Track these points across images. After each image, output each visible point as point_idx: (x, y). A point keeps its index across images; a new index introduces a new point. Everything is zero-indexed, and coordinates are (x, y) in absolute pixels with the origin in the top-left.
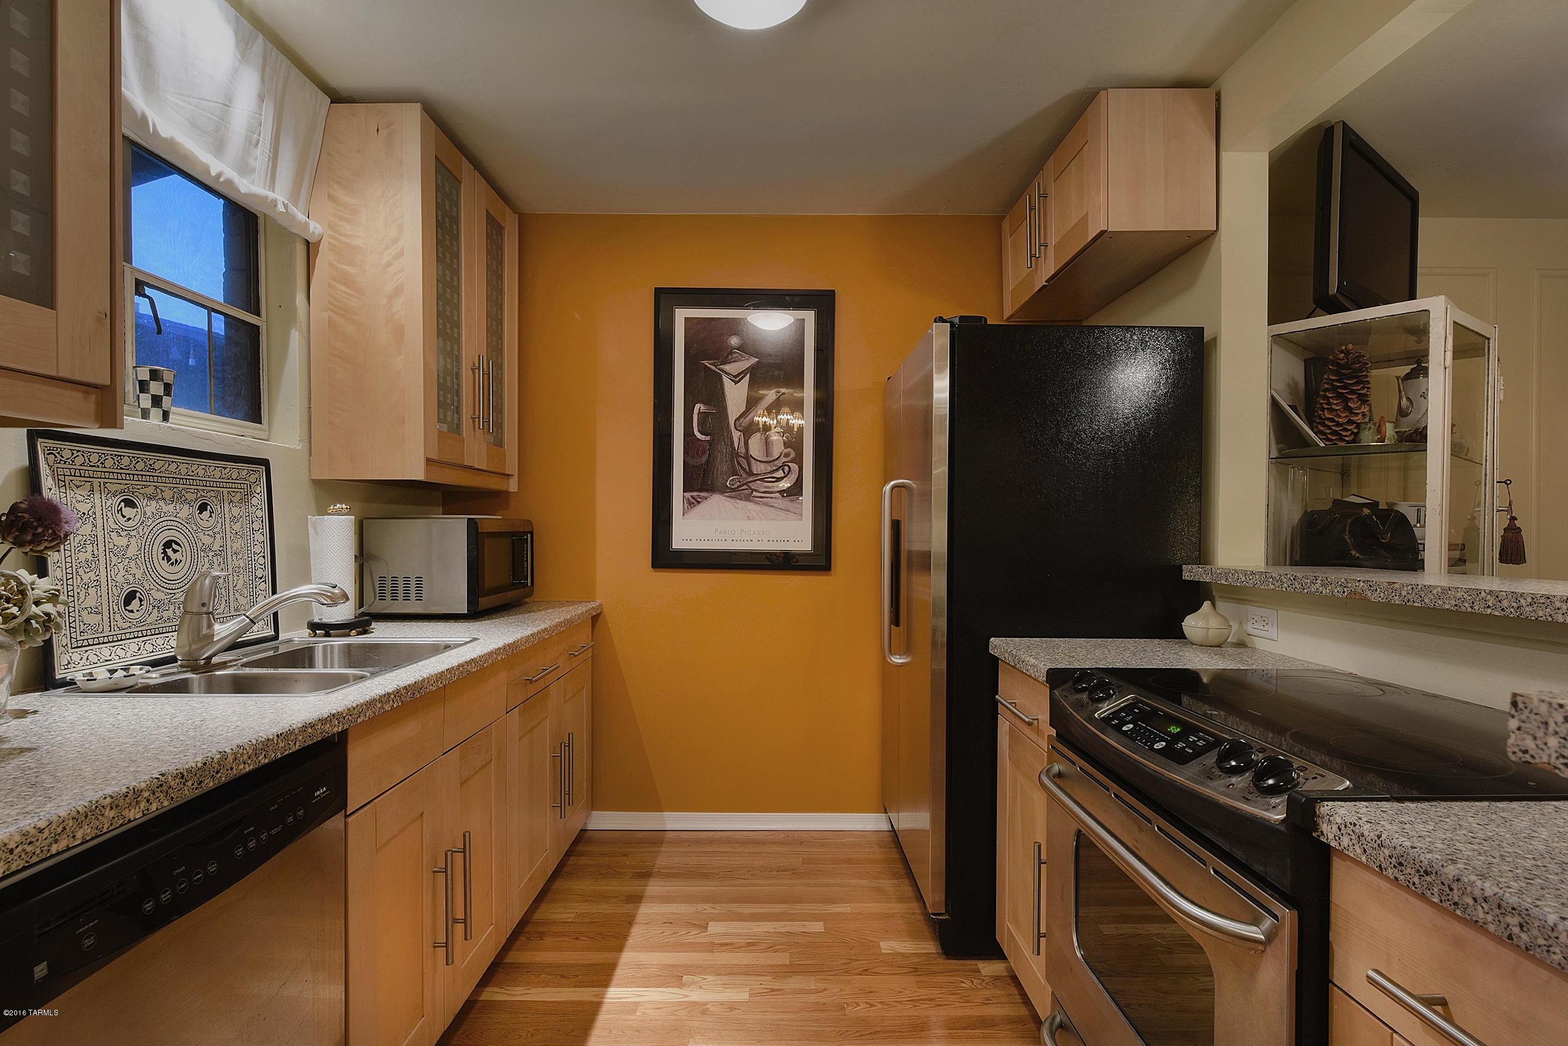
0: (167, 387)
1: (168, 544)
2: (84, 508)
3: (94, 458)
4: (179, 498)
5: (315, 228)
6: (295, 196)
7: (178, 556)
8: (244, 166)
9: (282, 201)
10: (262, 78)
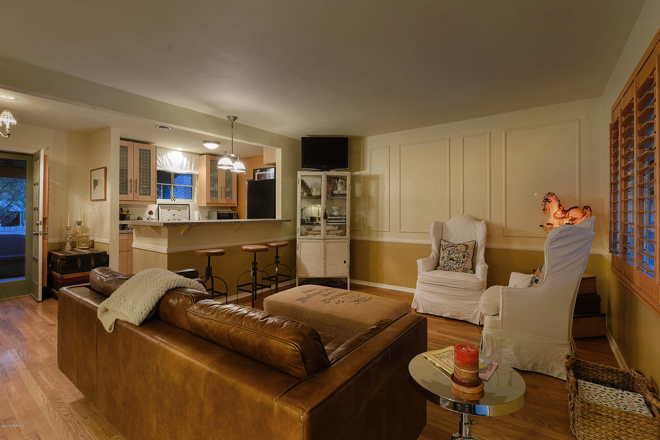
0: (175, 198)
1: (174, 215)
2: (164, 211)
3: (165, 206)
4: (176, 209)
5: (198, 173)
6: (195, 170)
7: (175, 216)
8: (186, 169)
9: (191, 171)
10: (187, 158)
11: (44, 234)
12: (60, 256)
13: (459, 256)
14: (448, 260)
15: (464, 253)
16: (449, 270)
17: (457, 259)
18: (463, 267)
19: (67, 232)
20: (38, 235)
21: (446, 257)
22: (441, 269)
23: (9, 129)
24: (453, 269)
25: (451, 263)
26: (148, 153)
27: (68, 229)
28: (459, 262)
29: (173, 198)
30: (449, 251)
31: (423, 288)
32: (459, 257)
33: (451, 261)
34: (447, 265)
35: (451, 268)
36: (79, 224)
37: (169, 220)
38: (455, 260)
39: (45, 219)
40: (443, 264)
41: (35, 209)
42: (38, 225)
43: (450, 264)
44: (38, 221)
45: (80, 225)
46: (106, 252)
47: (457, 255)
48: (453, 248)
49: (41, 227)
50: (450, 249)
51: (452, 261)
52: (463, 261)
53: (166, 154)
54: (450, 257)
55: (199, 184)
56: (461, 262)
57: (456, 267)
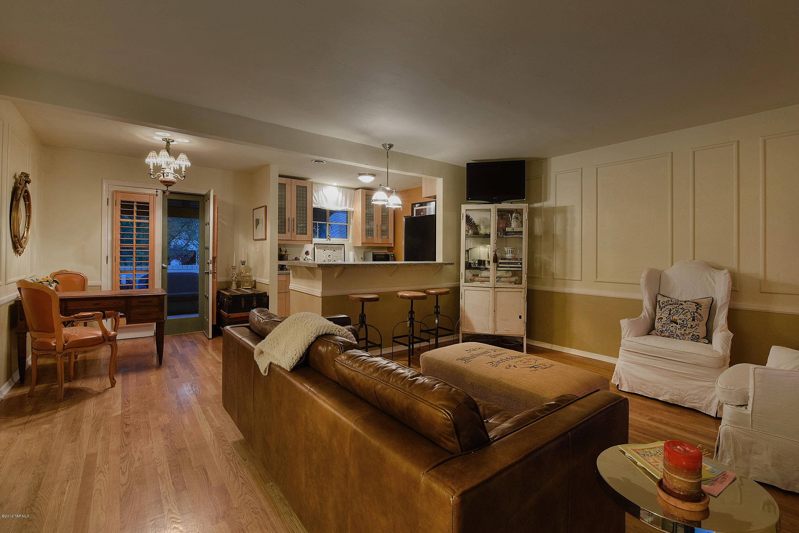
0: (330, 237)
1: (329, 255)
2: (319, 251)
3: (321, 246)
4: (331, 250)
5: (353, 209)
6: (350, 206)
7: (330, 257)
8: (341, 206)
9: (346, 208)
10: (343, 194)
11: (214, 273)
12: (227, 295)
13: (686, 318)
14: (669, 322)
15: (694, 314)
16: (669, 337)
17: (683, 321)
18: (691, 334)
19: (233, 272)
20: (209, 274)
21: (665, 319)
22: (657, 335)
23: (184, 171)
24: (675, 336)
25: (672, 326)
26: (304, 189)
27: (234, 268)
28: (685, 326)
29: (329, 237)
30: (670, 310)
31: (628, 358)
32: (685, 319)
33: (672, 324)
34: (666, 330)
35: (673, 335)
36: (243, 263)
37: (324, 261)
38: (679, 324)
39: (214, 258)
40: (660, 327)
41: (206, 249)
42: (209, 264)
43: (672, 329)
44: (209, 260)
45: (244, 265)
46: (266, 293)
47: (682, 316)
48: (677, 307)
49: (211, 265)
50: (672, 308)
51: (674, 325)
52: (691, 326)
53: (322, 190)
54: (671, 318)
55: (354, 222)
56: (689, 326)
57: (680, 333)
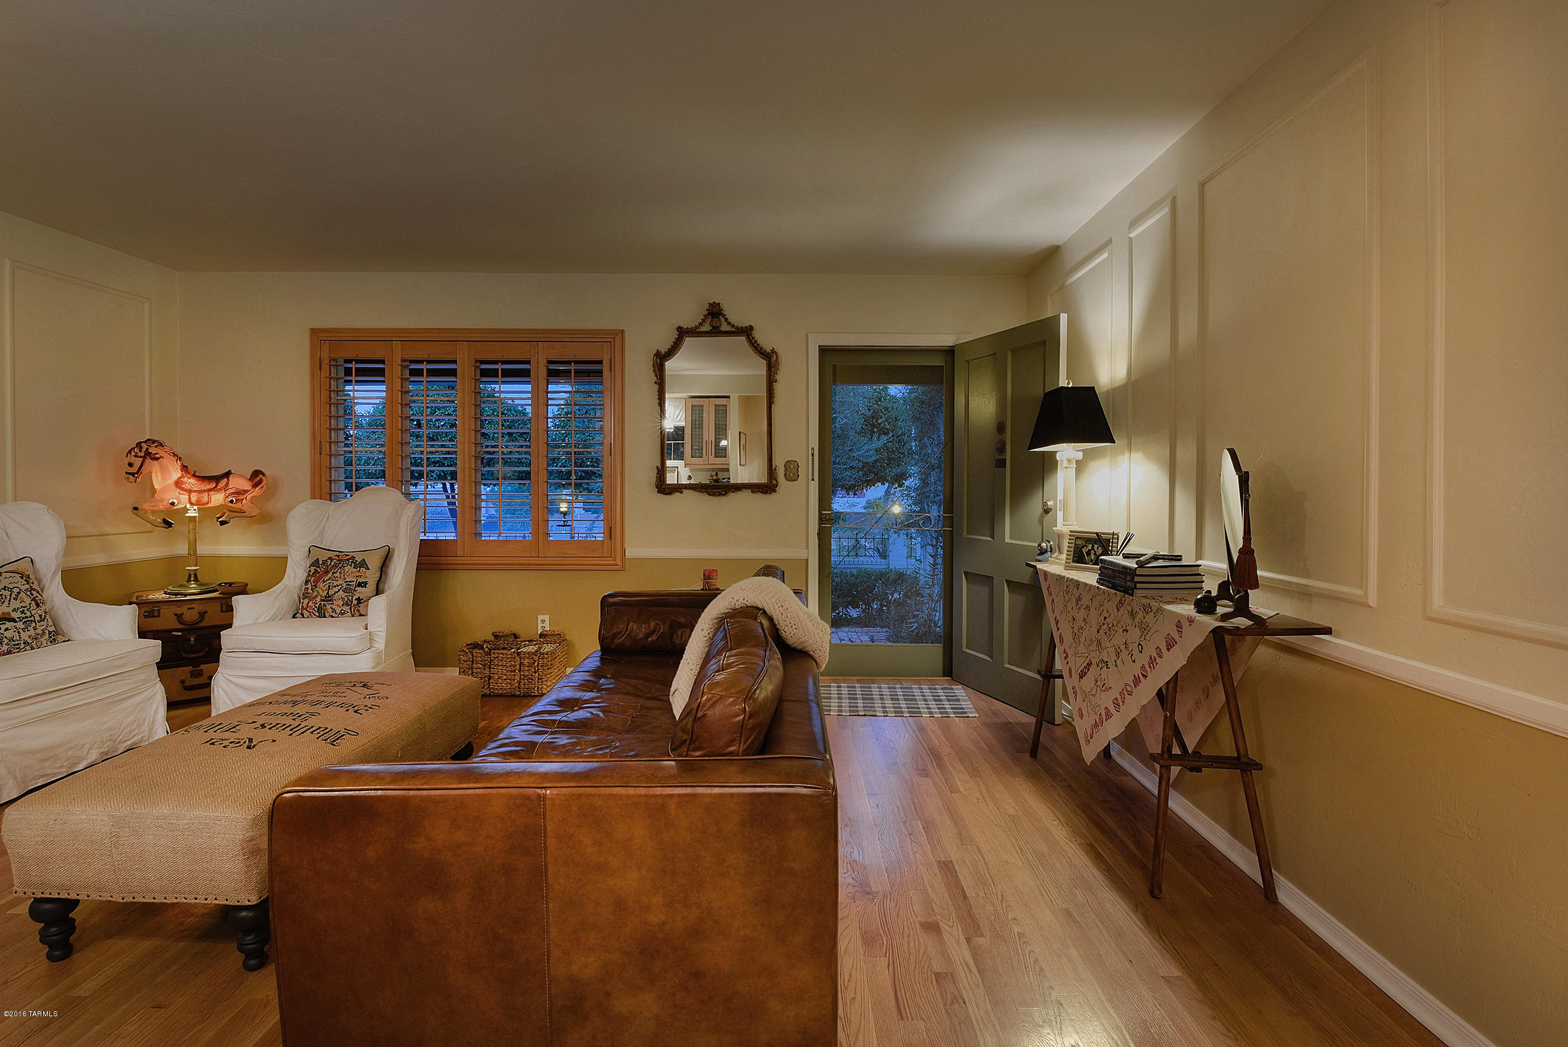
13: (23, 604)
15: (32, 595)
16: (9, 652)
17: (23, 612)
18: (47, 632)
24: (22, 646)
25: (7, 629)
28: (31, 621)
32: (24, 607)
33: (5, 623)
35: (18, 644)
38: (17, 620)
47: (15, 604)
51: (8, 625)
52: (40, 616)
56: (37, 618)
57: (30, 637)
